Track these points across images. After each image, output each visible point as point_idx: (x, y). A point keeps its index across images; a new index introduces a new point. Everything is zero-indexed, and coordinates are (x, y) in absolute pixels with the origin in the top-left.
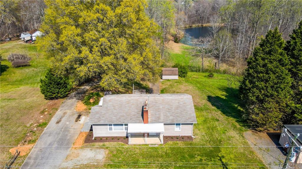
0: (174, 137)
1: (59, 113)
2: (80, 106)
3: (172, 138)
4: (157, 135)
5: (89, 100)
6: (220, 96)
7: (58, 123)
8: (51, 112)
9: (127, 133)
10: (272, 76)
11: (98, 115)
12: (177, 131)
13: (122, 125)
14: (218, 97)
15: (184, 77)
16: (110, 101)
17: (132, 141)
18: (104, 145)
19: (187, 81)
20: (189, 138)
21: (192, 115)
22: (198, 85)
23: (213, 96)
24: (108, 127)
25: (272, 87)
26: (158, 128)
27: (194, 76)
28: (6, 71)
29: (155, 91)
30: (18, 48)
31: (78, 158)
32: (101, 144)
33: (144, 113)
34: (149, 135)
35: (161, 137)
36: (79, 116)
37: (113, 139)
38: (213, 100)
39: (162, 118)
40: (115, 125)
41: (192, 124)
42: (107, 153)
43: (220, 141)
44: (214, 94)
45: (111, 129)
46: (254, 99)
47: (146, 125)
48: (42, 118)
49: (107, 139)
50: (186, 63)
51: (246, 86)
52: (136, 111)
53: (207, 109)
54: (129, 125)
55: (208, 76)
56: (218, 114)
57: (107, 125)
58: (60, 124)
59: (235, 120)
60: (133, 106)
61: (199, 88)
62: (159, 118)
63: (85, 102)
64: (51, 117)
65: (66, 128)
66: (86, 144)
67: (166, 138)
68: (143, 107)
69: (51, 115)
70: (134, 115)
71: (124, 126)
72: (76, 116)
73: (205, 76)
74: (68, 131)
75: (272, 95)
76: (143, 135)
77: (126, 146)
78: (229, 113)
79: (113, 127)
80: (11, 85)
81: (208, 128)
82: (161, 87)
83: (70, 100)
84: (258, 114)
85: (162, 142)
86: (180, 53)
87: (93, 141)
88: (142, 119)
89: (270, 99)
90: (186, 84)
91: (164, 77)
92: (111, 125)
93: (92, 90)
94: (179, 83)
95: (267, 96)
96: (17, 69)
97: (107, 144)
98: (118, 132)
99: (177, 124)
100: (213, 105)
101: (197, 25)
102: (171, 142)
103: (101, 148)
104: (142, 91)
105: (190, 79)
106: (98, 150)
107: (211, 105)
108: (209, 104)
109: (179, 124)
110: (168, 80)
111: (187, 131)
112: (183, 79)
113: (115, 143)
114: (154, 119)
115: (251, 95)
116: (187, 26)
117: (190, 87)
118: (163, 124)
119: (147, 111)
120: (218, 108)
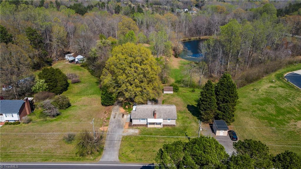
0: (167, 125)
1: (113, 113)
2: (122, 110)
3: (166, 125)
4: (160, 124)
5: (125, 106)
6: (194, 105)
7: (114, 118)
8: (109, 113)
9: (147, 123)
10: (209, 100)
11: (134, 115)
12: (169, 122)
13: (145, 119)
14: (193, 106)
15: (177, 92)
16: (139, 108)
17: (149, 126)
18: (137, 128)
19: (178, 95)
20: (174, 125)
21: (175, 115)
22: (184, 98)
23: (191, 105)
24: (139, 120)
25: (209, 104)
26: (160, 120)
27: (183, 91)
28: (69, 86)
29: (159, 102)
30: (68, 68)
31: (128, 132)
32: (136, 127)
33: (154, 114)
34: (157, 124)
35: (162, 124)
36: (123, 115)
37: (141, 125)
38: (190, 108)
39: (162, 116)
40: (142, 119)
41: (175, 119)
42: (139, 130)
43: (187, 127)
44: (191, 104)
45: (140, 121)
46: (202, 109)
47: (155, 119)
48: (107, 116)
49: (138, 125)
50: (181, 78)
51: (200, 103)
52: (151, 113)
53: (185, 112)
54: (148, 119)
55: (192, 91)
56: (190, 115)
57: (138, 119)
58: (116, 118)
59: (197, 118)
60: (149, 111)
61: (184, 100)
62: (161, 116)
63: (124, 108)
64: (110, 115)
65: (118, 120)
66: (130, 127)
67: (164, 125)
68: (154, 111)
69: (110, 114)
70: (150, 115)
71: (146, 120)
72: (122, 115)
73: (190, 91)
74: (120, 122)
75: (208, 108)
76: (154, 124)
77: (147, 128)
78: (195, 115)
79: (141, 120)
80: (76, 96)
81: (183, 121)
82: (163, 98)
83: (116, 107)
84: (204, 115)
85: (162, 127)
86: (178, 68)
87: (132, 126)
88: (153, 117)
89: (208, 109)
90: (177, 97)
91: (165, 92)
92: (140, 119)
93: (125, 100)
94: (173, 96)
95: (207, 108)
96: (75, 85)
97: (139, 127)
98: (143, 122)
99: (168, 119)
100: (189, 110)
101: (195, 38)
102: (166, 127)
103: (136, 128)
104: (152, 102)
105: (180, 93)
106: (135, 130)
107: (188, 110)
108: (187, 109)
109: (170, 119)
110: (167, 94)
111: (173, 122)
112: (176, 93)
113: (142, 127)
114: (159, 117)
115: (201, 107)
116: (187, 39)
117: (179, 99)
118: (162, 119)
119: (156, 113)
120: (191, 112)
